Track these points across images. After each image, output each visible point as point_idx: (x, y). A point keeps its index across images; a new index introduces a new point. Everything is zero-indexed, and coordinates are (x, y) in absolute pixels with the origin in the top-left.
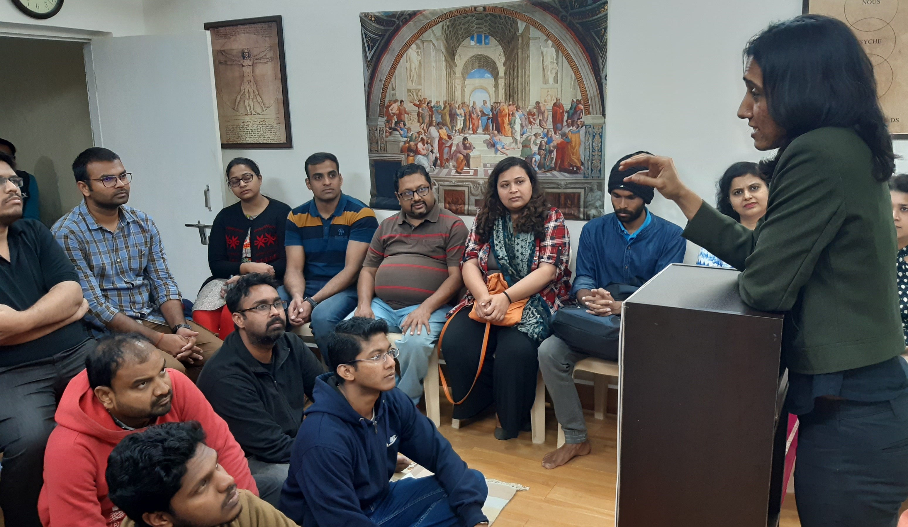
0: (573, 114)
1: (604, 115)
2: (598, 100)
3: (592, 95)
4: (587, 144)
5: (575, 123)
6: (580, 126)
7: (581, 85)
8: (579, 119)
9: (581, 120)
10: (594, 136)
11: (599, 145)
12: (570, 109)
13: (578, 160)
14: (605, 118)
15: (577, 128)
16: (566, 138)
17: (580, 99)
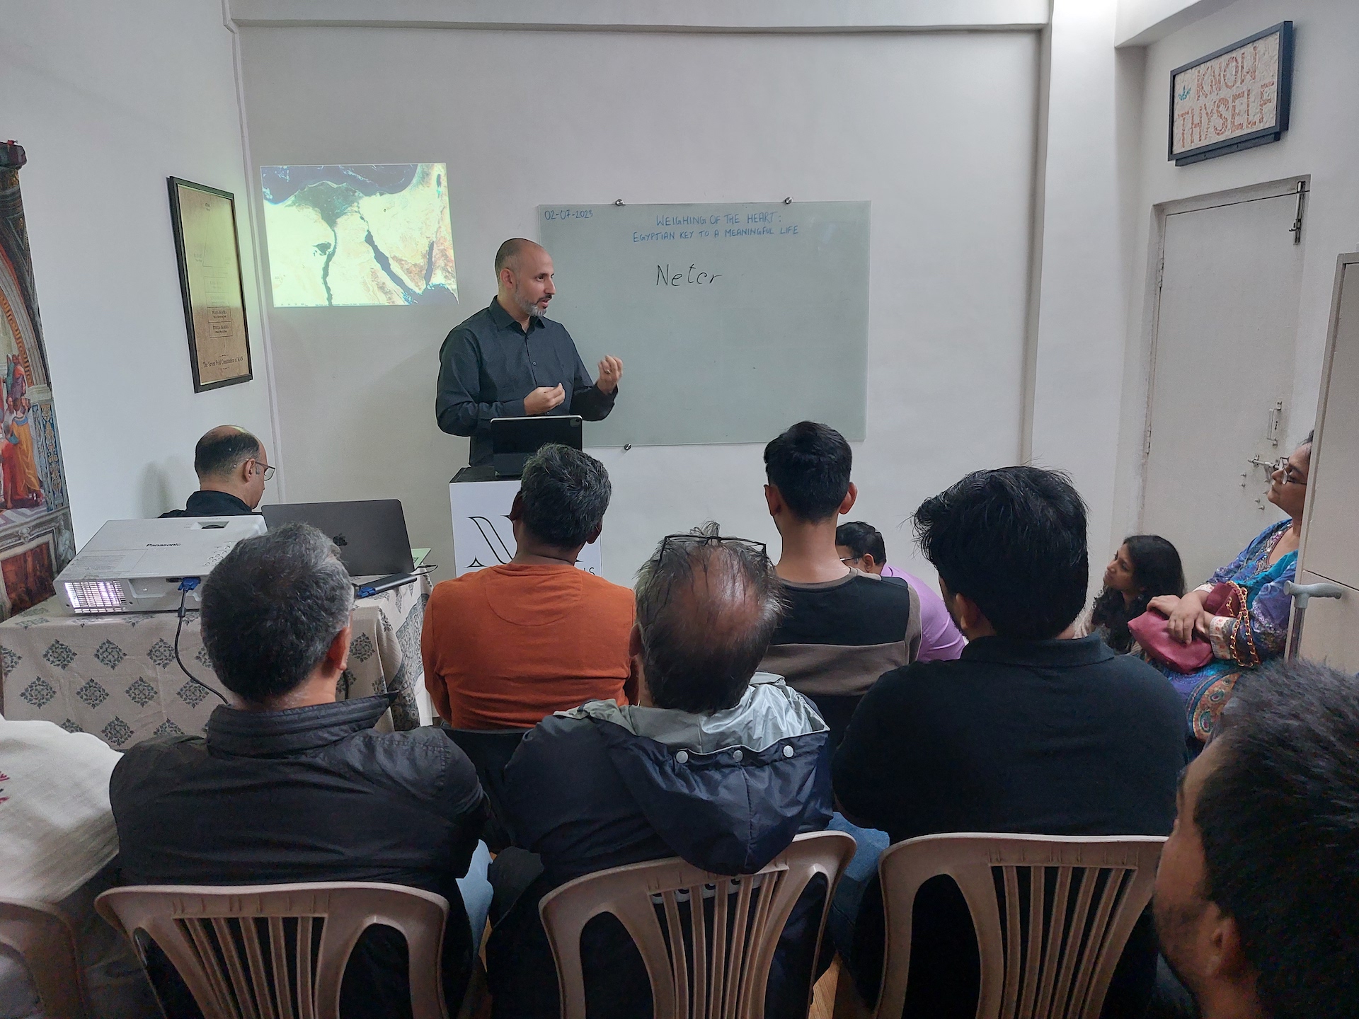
0: (13, 386)
1: (49, 384)
2: (37, 355)
3: (30, 346)
4: (40, 443)
5: (18, 403)
6: (27, 408)
7: (14, 325)
8: (23, 394)
9: (26, 396)
10: (44, 426)
11: (53, 442)
12: (8, 375)
13: (35, 477)
14: (51, 390)
15: (24, 413)
16: (12, 436)
17: (17, 355)
